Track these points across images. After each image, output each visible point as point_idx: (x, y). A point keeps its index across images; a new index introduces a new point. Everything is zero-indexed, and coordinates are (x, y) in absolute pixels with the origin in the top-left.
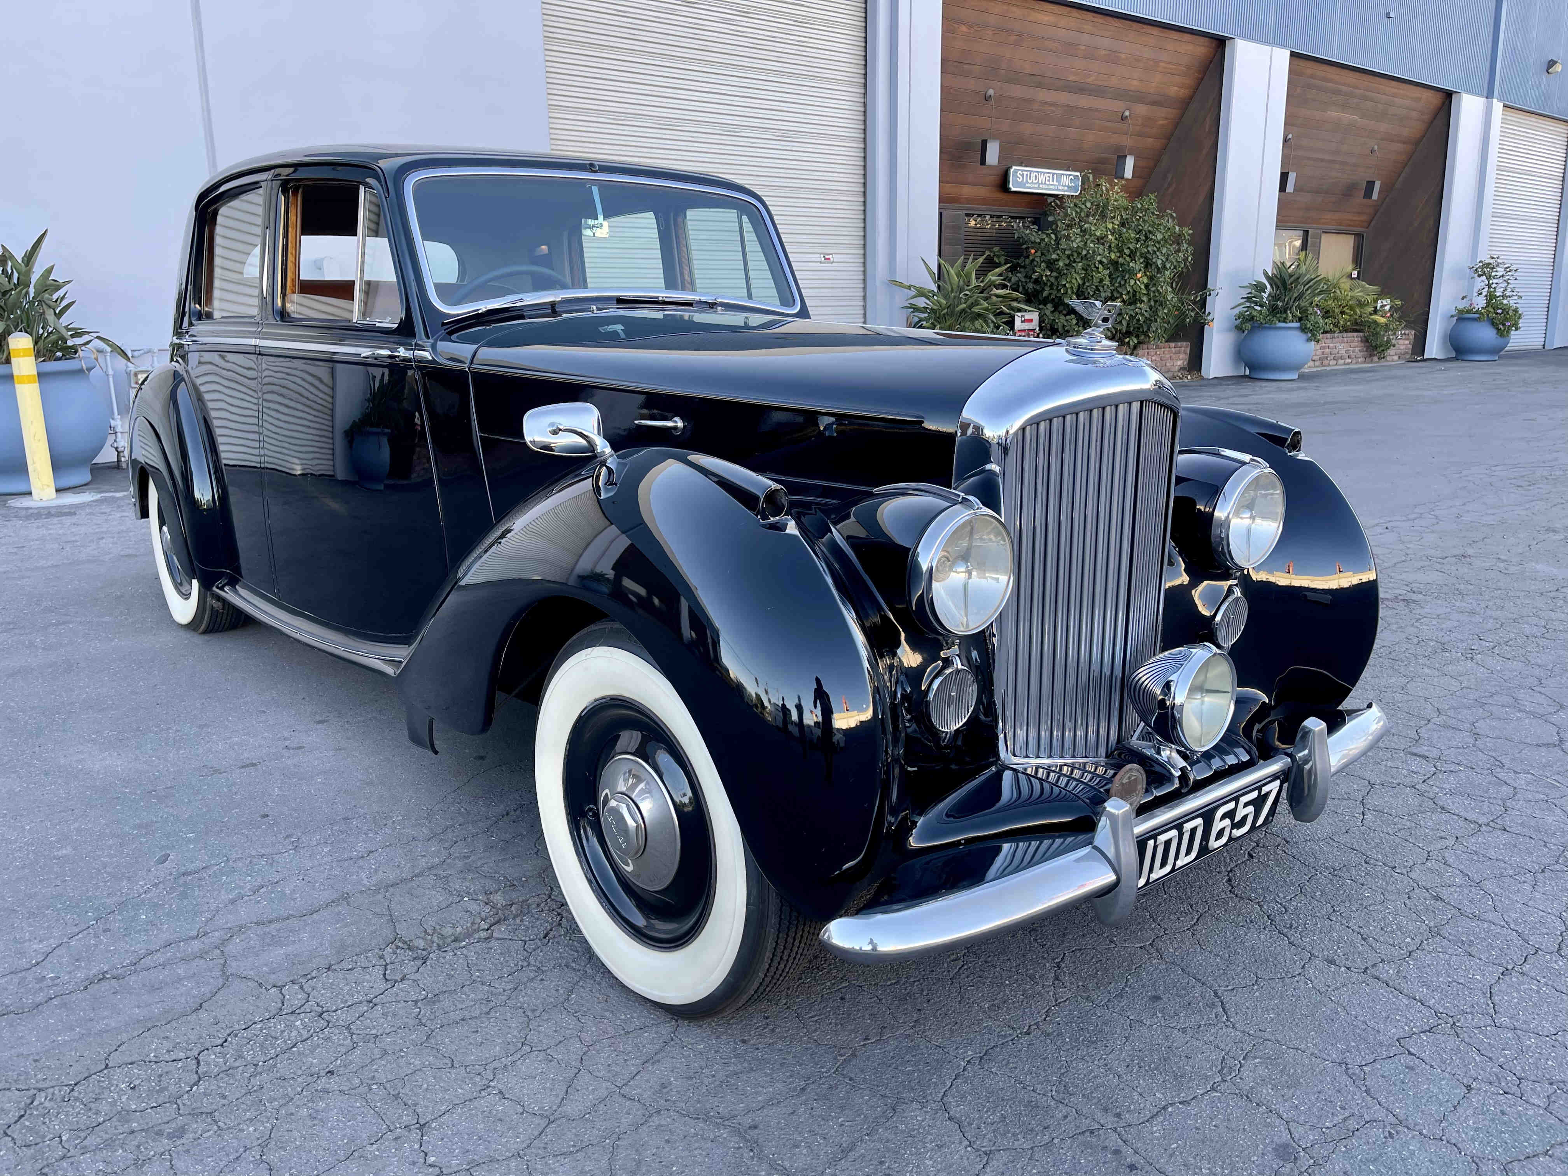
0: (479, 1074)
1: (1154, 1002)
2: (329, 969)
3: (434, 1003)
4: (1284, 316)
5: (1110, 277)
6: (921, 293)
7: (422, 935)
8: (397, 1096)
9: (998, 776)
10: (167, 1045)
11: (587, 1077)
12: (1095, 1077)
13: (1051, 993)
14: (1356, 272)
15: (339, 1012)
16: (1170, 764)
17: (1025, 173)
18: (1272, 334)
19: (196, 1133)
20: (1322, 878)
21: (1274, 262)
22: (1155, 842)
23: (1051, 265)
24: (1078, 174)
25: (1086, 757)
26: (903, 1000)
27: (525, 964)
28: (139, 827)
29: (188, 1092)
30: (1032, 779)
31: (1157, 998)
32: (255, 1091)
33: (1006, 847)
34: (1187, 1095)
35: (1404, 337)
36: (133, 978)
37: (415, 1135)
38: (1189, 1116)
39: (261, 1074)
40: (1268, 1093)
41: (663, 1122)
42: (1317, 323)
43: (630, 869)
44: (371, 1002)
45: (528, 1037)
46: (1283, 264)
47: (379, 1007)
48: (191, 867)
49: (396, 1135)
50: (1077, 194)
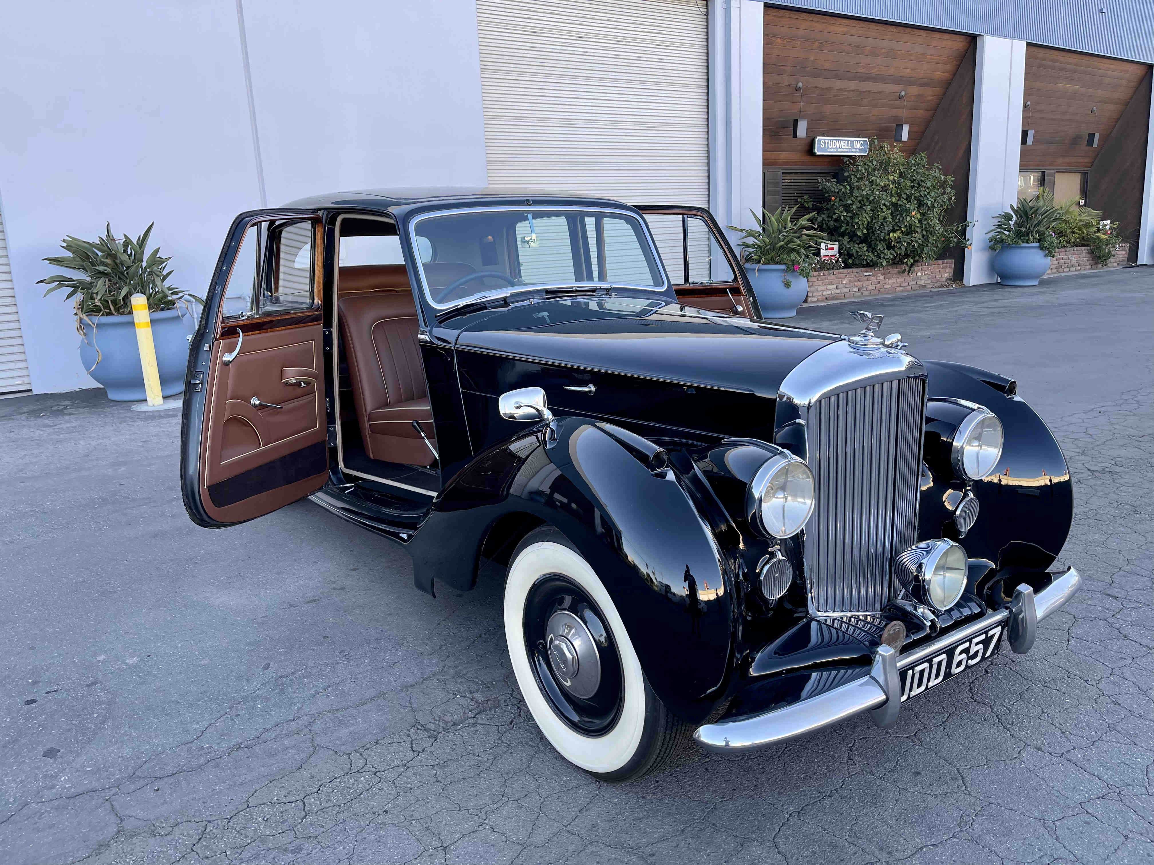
0: (477, 815)
1: (916, 776)
2: (377, 743)
3: (445, 766)
4: (1027, 238)
5: (891, 215)
6: (750, 234)
7: (433, 721)
8: (428, 829)
9: (808, 626)
10: (284, 792)
11: (545, 819)
12: (876, 827)
13: (846, 769)
14: (1083, 201)
15: (386, 772)
16: (924, 617)
17: (826, 141)
18: (1018, 251)
19: (308, 850)
20: (1036, 688)
21: (1018, 198)
22: (913, 671)
23: (847, 208)
24: (867, 139)
25: (867, 611)
26: (747, 770)
27: (500, 742)
28: (249, 644)
29: (300, 823)
30: (831, 628)
31: (917, 773)
32: (341, 823)
33: (814, 675)
34: (936, 841)
35: (1121, 249)
36: (257, 747)
37: (441, 853)
38: (937, 854)
39: (343, 811)
40: (991, 840)
41: (594, 850)
42: (1052, 242)
43: (568, 684)
44: (405, 765)
45: (506, 791)
46: (1025, 200)
47: (411, 769)
48: (284, 672)
49: (429, 853)
50: (866, 154)
